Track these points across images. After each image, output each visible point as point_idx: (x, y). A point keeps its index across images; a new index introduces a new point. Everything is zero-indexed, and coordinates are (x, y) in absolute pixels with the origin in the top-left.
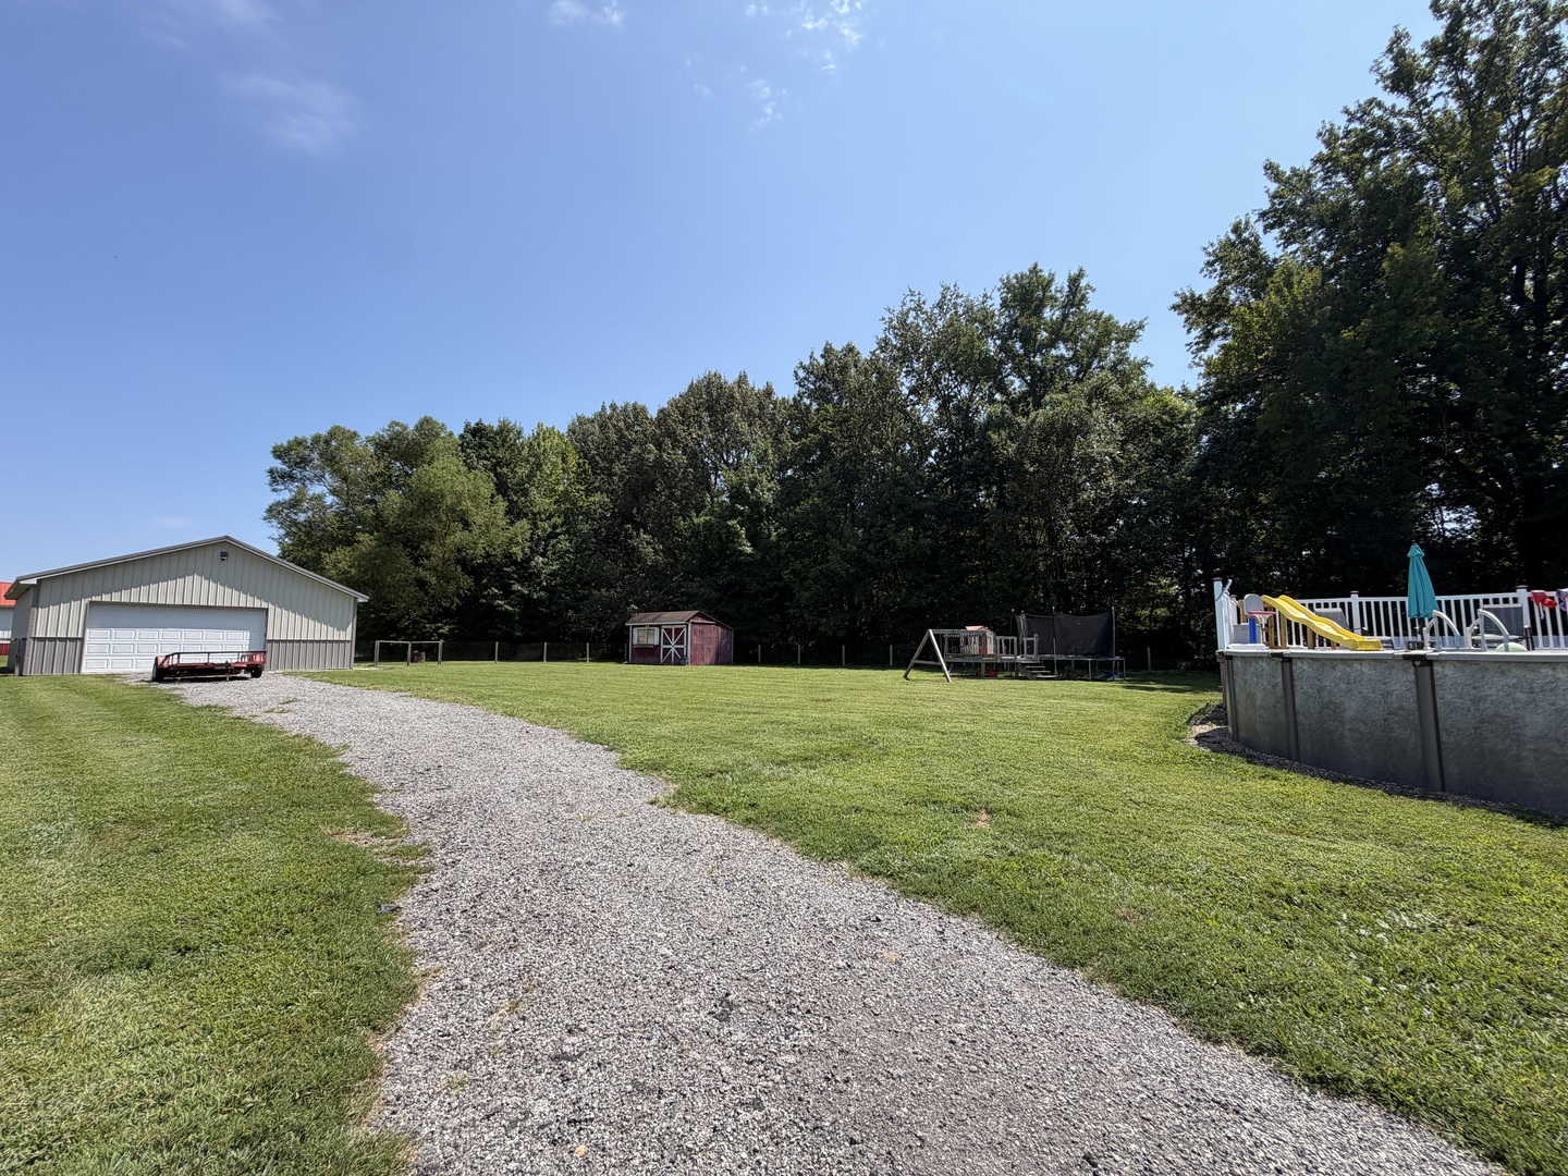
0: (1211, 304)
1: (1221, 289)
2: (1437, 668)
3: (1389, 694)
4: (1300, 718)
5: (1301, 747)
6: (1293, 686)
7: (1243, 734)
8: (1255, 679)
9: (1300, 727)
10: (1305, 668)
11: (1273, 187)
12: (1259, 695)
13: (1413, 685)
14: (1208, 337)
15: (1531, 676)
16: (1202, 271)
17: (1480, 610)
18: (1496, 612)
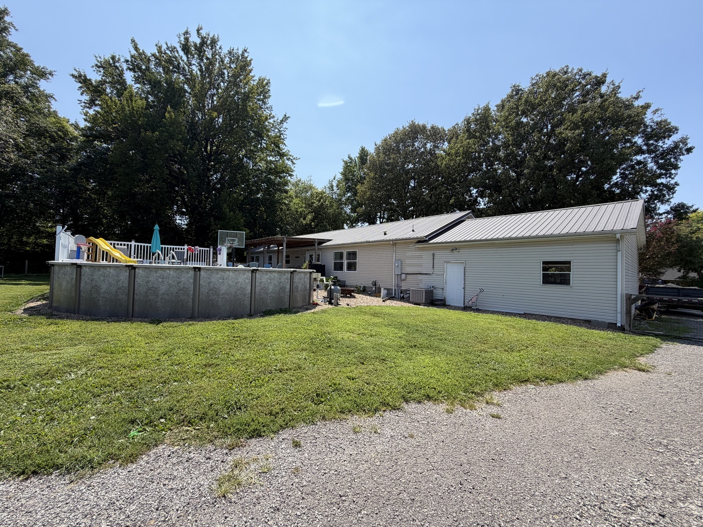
0: (96, 87)
1: (103, 82)
2: (137, 270)
3: (119, 281)
4: (82, 294)
5: (80, 307)
6: (80, 279)
7: (54, 305)
8: (63, 276)
9: (81, 298)
10: (87, 270)
11: (134, 52)
12: (64, 284)
13: (128, 277)
14: (92, 103)
15: (164, 273)
16: (92, 67)
17: (171, 251)
18: (176, 252)
